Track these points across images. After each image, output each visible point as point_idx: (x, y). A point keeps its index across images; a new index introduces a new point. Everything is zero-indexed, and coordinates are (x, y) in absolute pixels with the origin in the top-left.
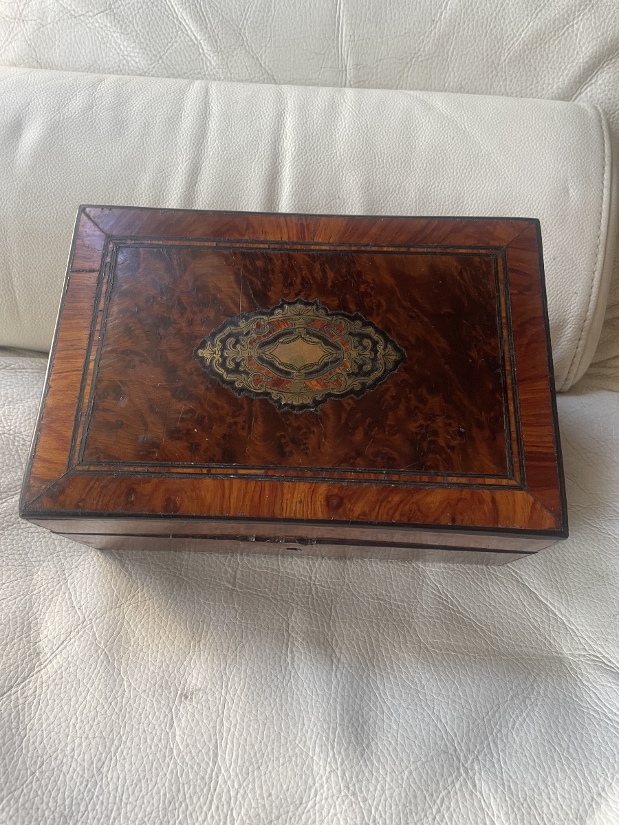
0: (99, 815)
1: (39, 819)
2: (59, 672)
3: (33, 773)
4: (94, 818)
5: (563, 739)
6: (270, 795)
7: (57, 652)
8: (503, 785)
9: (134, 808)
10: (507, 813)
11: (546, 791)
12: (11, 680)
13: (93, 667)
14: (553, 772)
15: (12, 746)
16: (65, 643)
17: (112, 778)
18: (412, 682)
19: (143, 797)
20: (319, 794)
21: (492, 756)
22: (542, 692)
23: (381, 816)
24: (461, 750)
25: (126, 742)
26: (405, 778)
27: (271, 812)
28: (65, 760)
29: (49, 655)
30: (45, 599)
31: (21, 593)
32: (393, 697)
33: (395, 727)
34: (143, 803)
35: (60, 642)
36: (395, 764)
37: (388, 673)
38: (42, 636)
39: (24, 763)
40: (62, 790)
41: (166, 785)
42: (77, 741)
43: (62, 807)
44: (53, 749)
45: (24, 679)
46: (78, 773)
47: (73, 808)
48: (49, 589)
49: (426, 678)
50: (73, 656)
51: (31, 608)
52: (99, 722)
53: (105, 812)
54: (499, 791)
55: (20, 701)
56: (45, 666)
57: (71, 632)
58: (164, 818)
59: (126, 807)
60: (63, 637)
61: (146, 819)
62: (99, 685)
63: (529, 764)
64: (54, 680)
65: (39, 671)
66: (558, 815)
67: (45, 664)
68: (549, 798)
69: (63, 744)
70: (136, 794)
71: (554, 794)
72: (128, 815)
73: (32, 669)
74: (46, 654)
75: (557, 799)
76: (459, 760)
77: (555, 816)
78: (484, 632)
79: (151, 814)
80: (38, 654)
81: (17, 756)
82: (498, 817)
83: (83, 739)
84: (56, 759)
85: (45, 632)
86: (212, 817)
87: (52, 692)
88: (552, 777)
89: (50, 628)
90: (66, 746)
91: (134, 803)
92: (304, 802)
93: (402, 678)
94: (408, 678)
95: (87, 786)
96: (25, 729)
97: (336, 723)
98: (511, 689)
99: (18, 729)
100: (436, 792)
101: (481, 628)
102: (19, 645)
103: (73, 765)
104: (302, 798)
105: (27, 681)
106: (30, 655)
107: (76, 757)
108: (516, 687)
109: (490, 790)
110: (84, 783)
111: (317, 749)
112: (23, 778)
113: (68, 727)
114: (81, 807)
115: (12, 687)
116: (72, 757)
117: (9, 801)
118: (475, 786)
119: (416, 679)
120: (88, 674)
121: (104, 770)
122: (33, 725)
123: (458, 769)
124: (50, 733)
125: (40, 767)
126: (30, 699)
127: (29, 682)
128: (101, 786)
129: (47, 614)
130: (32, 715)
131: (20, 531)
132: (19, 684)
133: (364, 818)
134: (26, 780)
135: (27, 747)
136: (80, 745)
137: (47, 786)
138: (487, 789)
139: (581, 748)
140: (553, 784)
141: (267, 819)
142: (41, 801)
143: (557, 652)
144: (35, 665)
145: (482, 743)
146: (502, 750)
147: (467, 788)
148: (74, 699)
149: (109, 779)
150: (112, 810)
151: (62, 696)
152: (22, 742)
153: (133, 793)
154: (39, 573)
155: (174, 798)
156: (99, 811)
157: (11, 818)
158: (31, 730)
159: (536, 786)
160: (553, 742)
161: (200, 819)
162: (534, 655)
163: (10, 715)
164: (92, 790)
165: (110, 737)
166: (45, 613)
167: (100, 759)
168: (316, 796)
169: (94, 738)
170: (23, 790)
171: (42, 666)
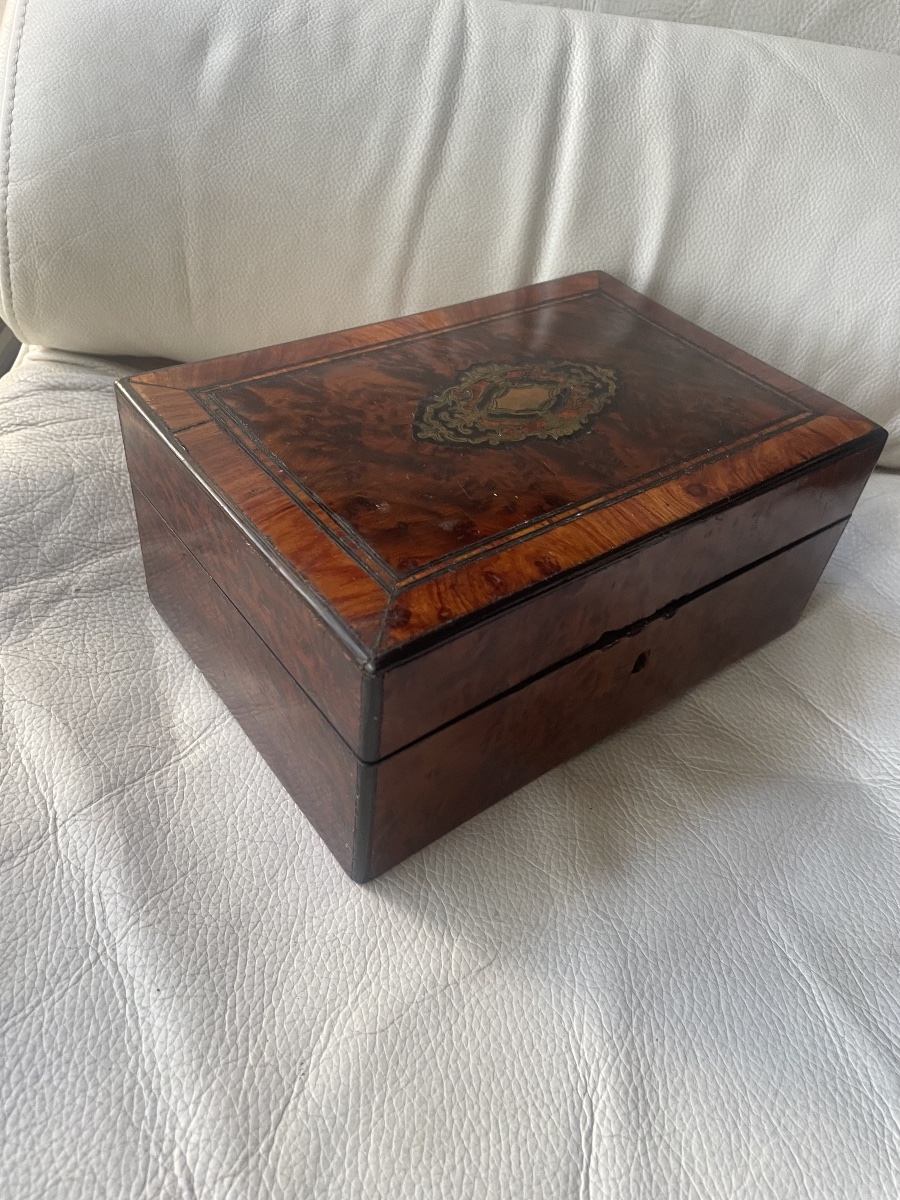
0: (276, 928)
1: (197, 926)
2: (205, 763)
3: (184, 874)
4: (270, 931)
5: (867, 869)
6: (497, 913)
7: (199, 740)
8: (794, 914)
9: (322, 923)
10: (801, 945)
11: (849, 923)
12: (141, 766)
13: (251, 760)
14: (857, 903)
15: (152, 841)
16: (209, 731)
17: (290, 889)
18: (669, 800)
19: (332, 912)
20: (559, 914)
21: (777, 883)
22: (835, 818)
23: (642, 941)
24: (738, 875)
25: (303, 850)
26: (669, 900)
27: (500, 933)
28: (224, 864)
29: (188, 743)
30: (174, 678)
31: (141, 667)
32: (647, 816)
33: (650, 846)
34: (334, 917)
35: (202, 729)
36: (654, 885)
37: (637, 790)
38: (175, 721)
39: (171, 861)
40: (224, 896)
41: (361, 901)
42: (240, 844)
43: (227, 915)
44: (208, 849)
45: (159, 767)
46: (245, 880)
47: (241, 918)
48: (177, 666)
49: (686, 796)
50: (222, 747)
51: (156, 686)
52: (266, 826)
53: (285, 925)
54: (789, 920)
55: (157, 791)
56: (185, 756)
57: (215, 718)
58: (362, 935)
59: (311, 921)
60: (205, 724)
61: (338, 936)
62: (261, 782)
63: (825, 893)
64: (200, 772)
65: (178, 760)
66: (867, 950)
67: (184, 752)
68: (854, 931)
69: (221, 844)
70: (323, 908)
71: (859, 926)
72: (315, 929)
73: (168, 757)
74: (184, 742)
75: (864, 933)
76: (736, 885)
77: (863, 950)
78: (757, 752)
79: (345, 930)
80: (174, 741)
81: (160, 853)
82: (790, 948)
83: (247, 842)
84: (213, 860)
85: (179, 716)
86: (425, 936)
87: (199, 785)
88: (855, 908)
89: (186, 711)
90: (225, 847)
91: (322, 918)
92: (540, 922)
93: (654, 796)
94: (662, 796)
95: (257, 895)
96: (168, 823)
97: (576, 839)
98: (797, 813)
99: (159, 823)
100: (709, 918)
101: (752, 747)
102: (148, 727)
103: (237, 869)
104: (538, 919)
105: (163, 769)
106: (163, 741)
107: (239, 860)
108: (803, 812)
109: (777, 918)
110: (254, 891)
111: (553, 865)
112: (170, 878)
113: (226, 826)
114: (252, 917)
115: (144, 774)
116: (235, 861)
117: (155, 903)
118: (758, 914)
119: (673, 798)
120: (245, 769)
121: (279, 878)
122: (178, 820)
123: (736, 895)
124: (201, 830)
125: (192, 868)
126: (171, 790)
127: (167, 772)
128: (276, 896)
129: (179, 696)
130: (175, 809)
131: (132, 594)
132: (154, 772)
133: (619, 942)
134: (176, 881)
135: (173, 844)
136: (244, 848)
137: (204, 889)
138: (773, 918)
139: (890, 878)
140: (858, 916)
141: (495, 940)
142: (197, 907)
143: (852, 778)
144: (171, 752)
145: (764, 869)
146: (789, 877)
147: (748, 915)
148: (229, 795)
149: (286, 889)
150: (293, 924)
151: (213, 791)
152: (165, 838)
153: (319, 907)
154: (162, 645)
155: (372, 914)
156: (275, 922)
157: (160, 922)
158: (176, 825)
159: (835, 917)
160: (854, 870)
161: (408, 938)
162: (823, 780)
163: (146, 805)
164: (265, 899)
165: (283, 842)
166: (176, 694)
167: (271, 867)
168: (556, 917)
169: (262, 842)
170: (172, 892)
171: (182, 755)
